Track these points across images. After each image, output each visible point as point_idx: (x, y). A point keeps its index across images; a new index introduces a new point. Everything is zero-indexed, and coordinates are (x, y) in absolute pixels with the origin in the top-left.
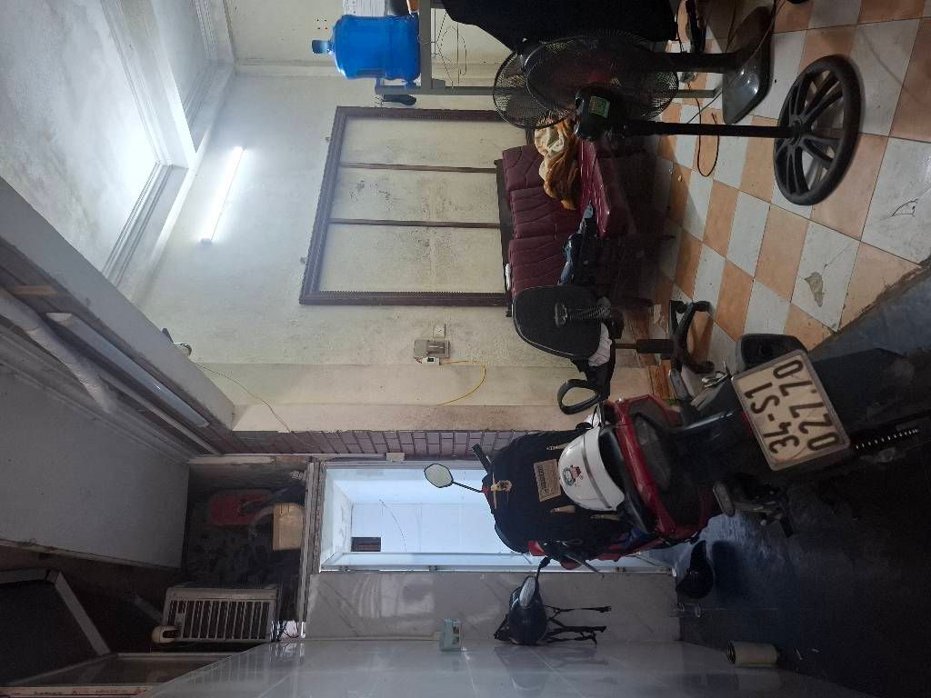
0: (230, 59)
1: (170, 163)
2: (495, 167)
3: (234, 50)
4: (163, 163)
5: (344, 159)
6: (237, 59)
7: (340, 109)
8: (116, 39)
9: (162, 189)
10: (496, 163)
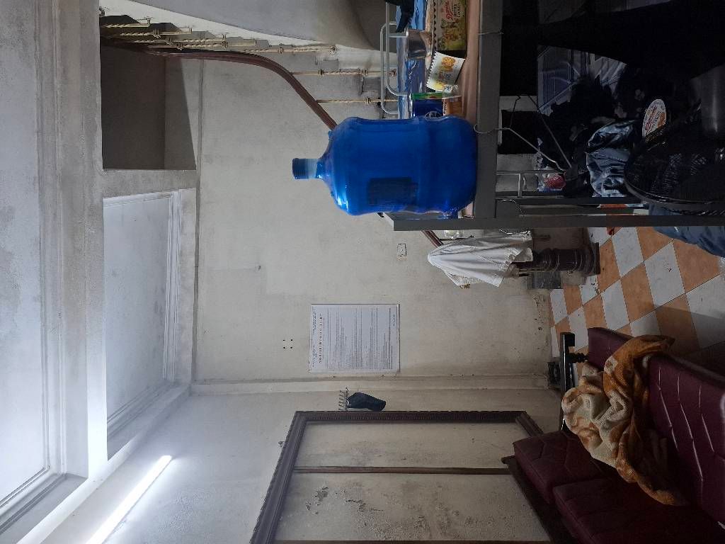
0: (187, 379)
1: (64, 470)
2: (505, 466)
3: (194, 371)
4: (54, 469)
5: (300, 463)
6: (194, 380)
7: (299, 414)
8: (43, 305)
9: (33, 503)
10: (504, 460)
